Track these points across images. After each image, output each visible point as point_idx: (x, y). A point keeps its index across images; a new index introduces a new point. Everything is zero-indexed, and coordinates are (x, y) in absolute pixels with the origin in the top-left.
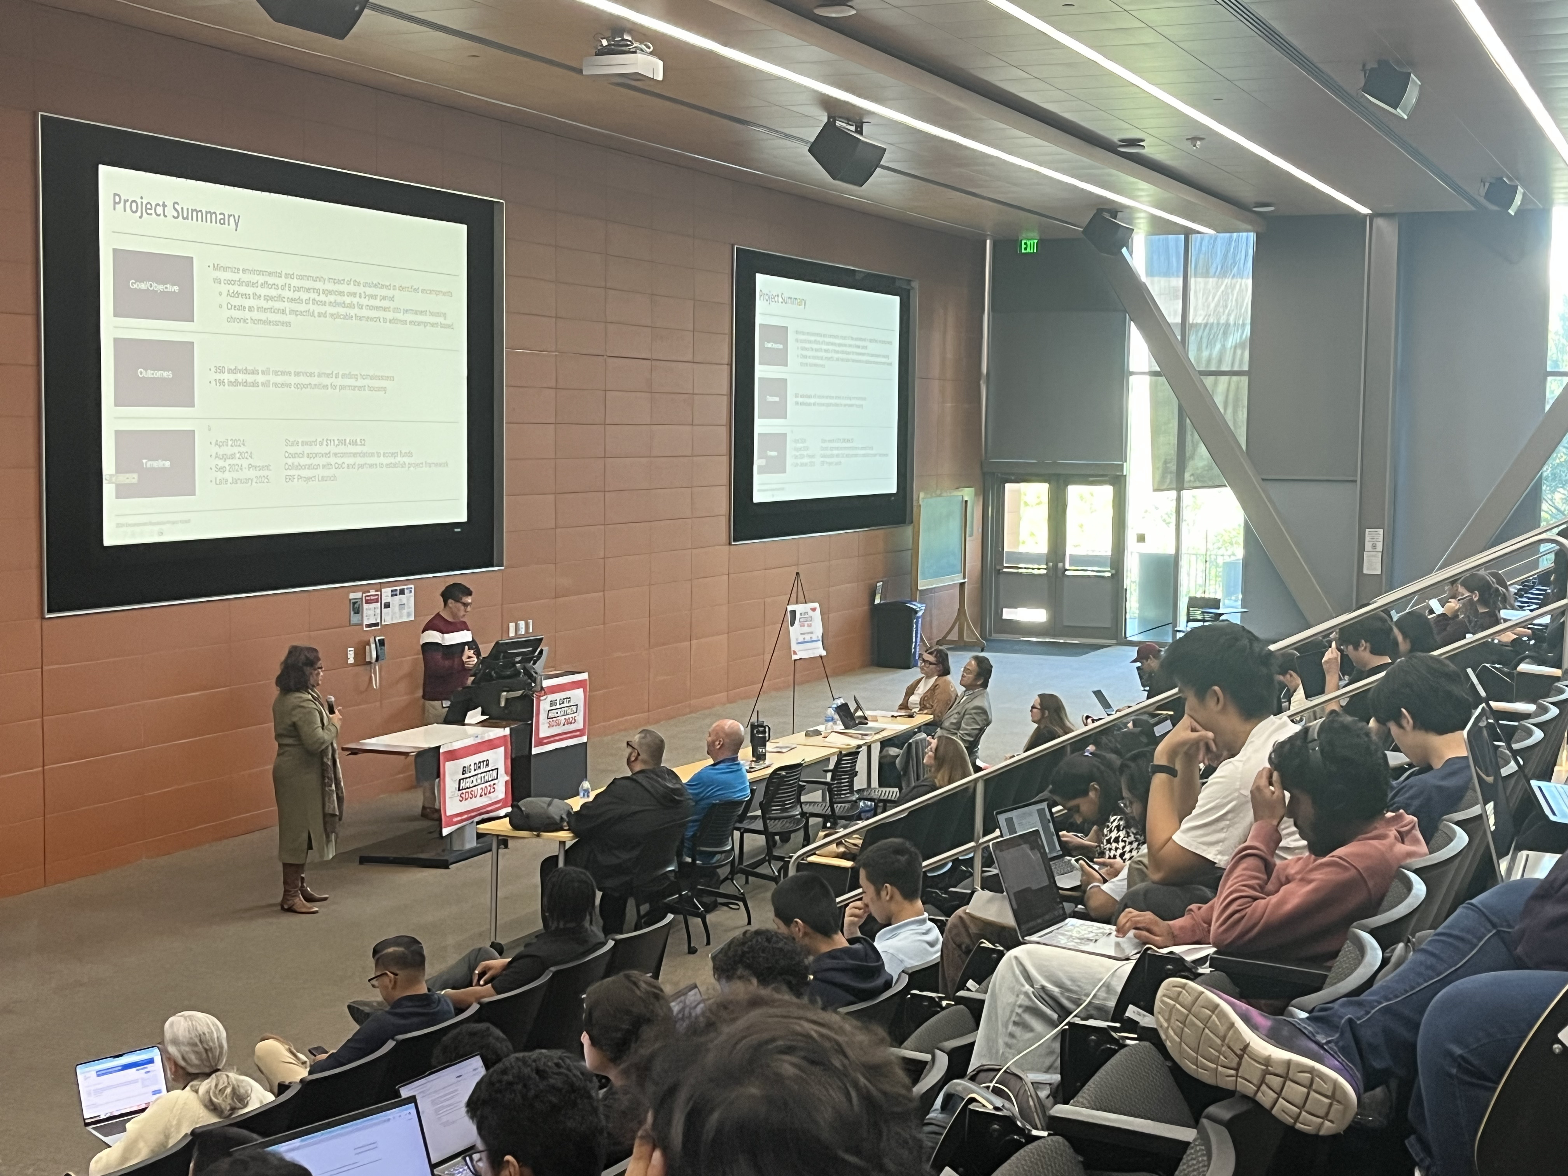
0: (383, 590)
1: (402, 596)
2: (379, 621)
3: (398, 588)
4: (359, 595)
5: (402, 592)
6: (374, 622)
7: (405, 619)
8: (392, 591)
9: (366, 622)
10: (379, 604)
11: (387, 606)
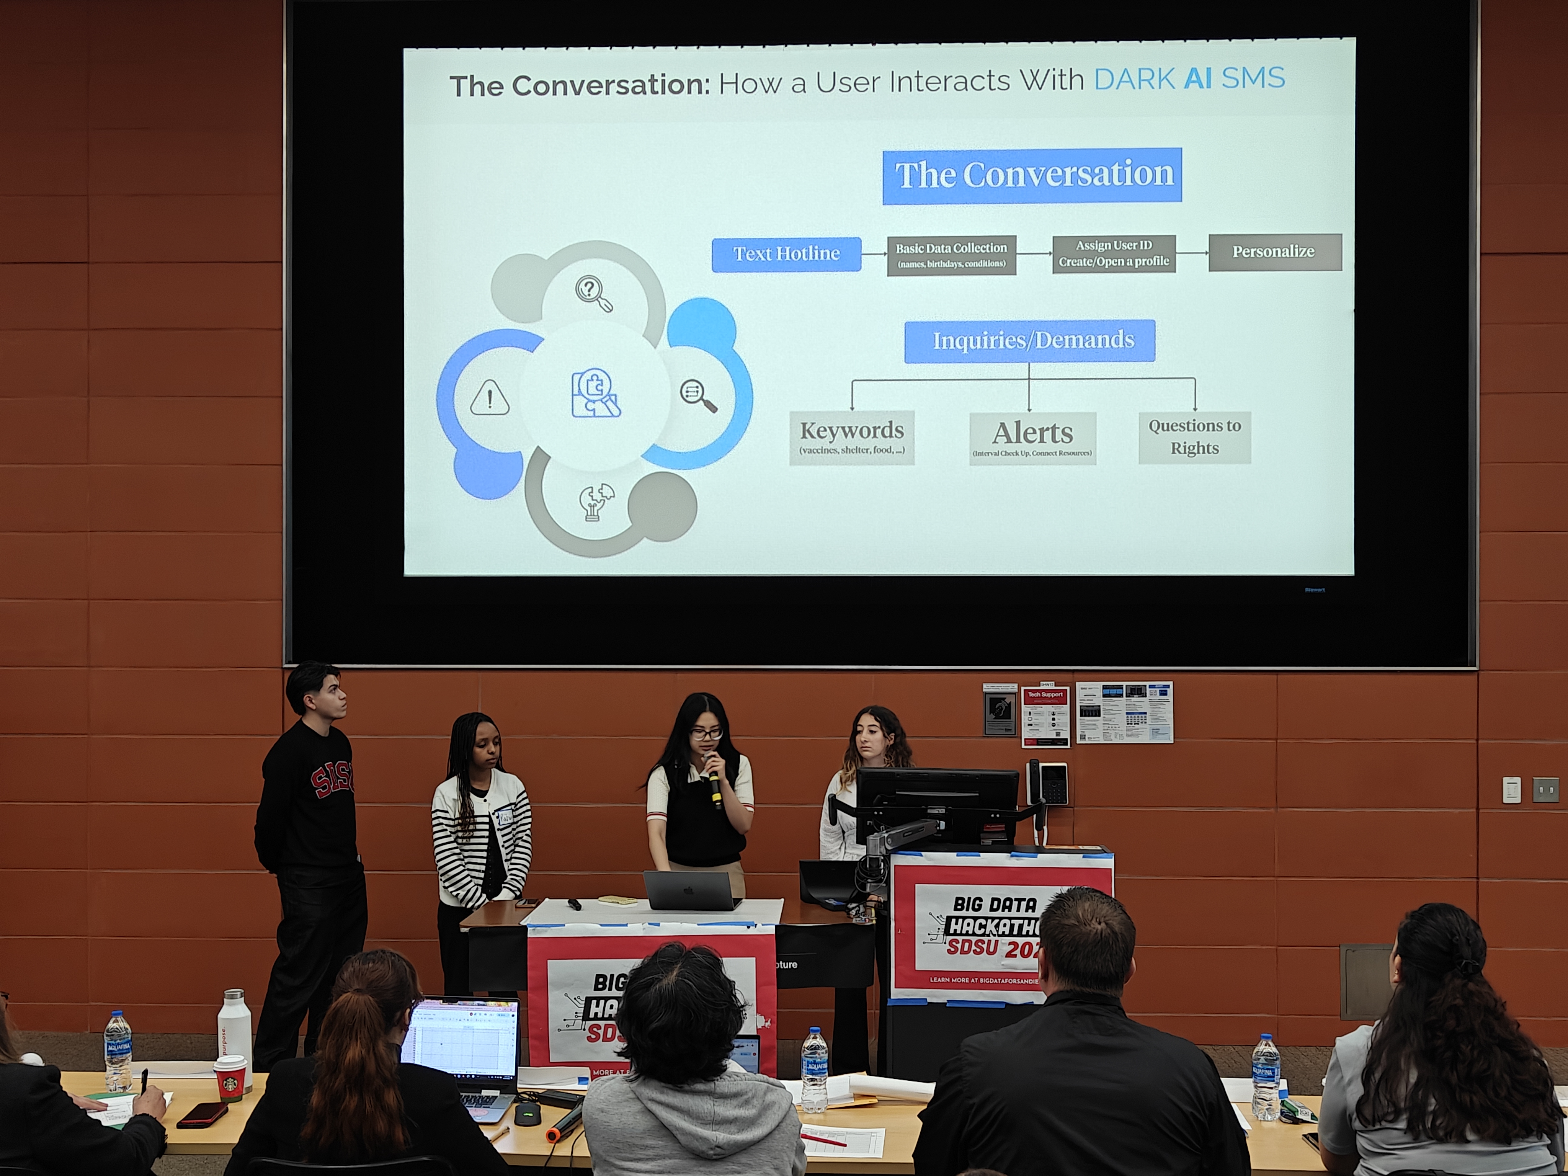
0: (1078, 685)
1: (1135, 699)
2: (1066, 734)
3: (1124, 684)
4: (1013, 687)
5: (1138, 692)
6: (1054, 737)
7: (1144, 737)
8: (1105, 687)
9: (1026, 733)
10: (1066, 708)
11: (1092, 712)
